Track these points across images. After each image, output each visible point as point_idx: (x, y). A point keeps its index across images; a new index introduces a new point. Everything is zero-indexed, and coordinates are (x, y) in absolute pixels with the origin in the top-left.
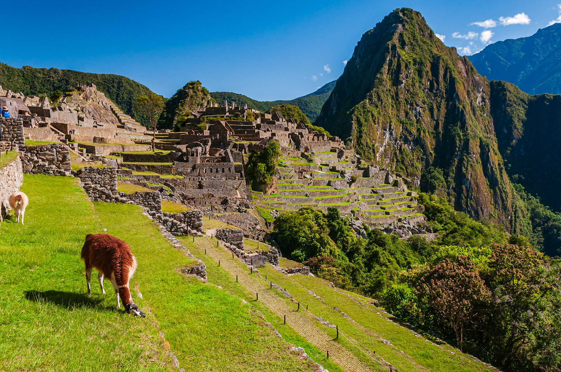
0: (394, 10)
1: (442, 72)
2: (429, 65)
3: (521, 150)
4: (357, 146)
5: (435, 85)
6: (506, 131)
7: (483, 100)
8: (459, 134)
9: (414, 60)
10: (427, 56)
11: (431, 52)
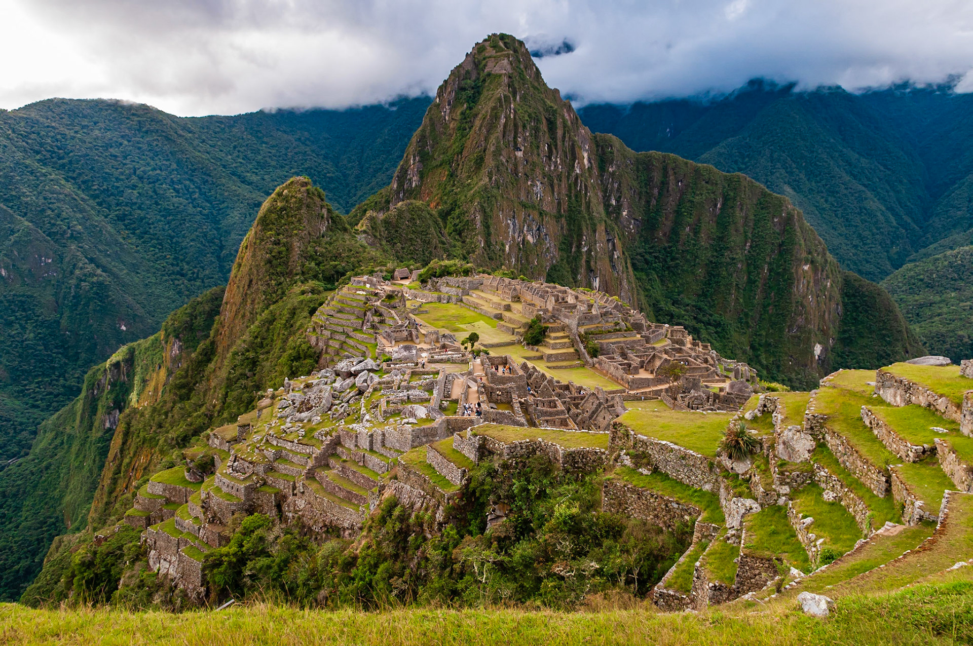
0: (489, 36)
1: (560, 133)
2: (544, 121)
3: (631, 226)
4: (487, 248)
5: (554, 150)
6: (614, 202)
7: (589, 161)
8: (584, 217)
9: (530, 116)
10: (541, 110)
11: (545, 102)
